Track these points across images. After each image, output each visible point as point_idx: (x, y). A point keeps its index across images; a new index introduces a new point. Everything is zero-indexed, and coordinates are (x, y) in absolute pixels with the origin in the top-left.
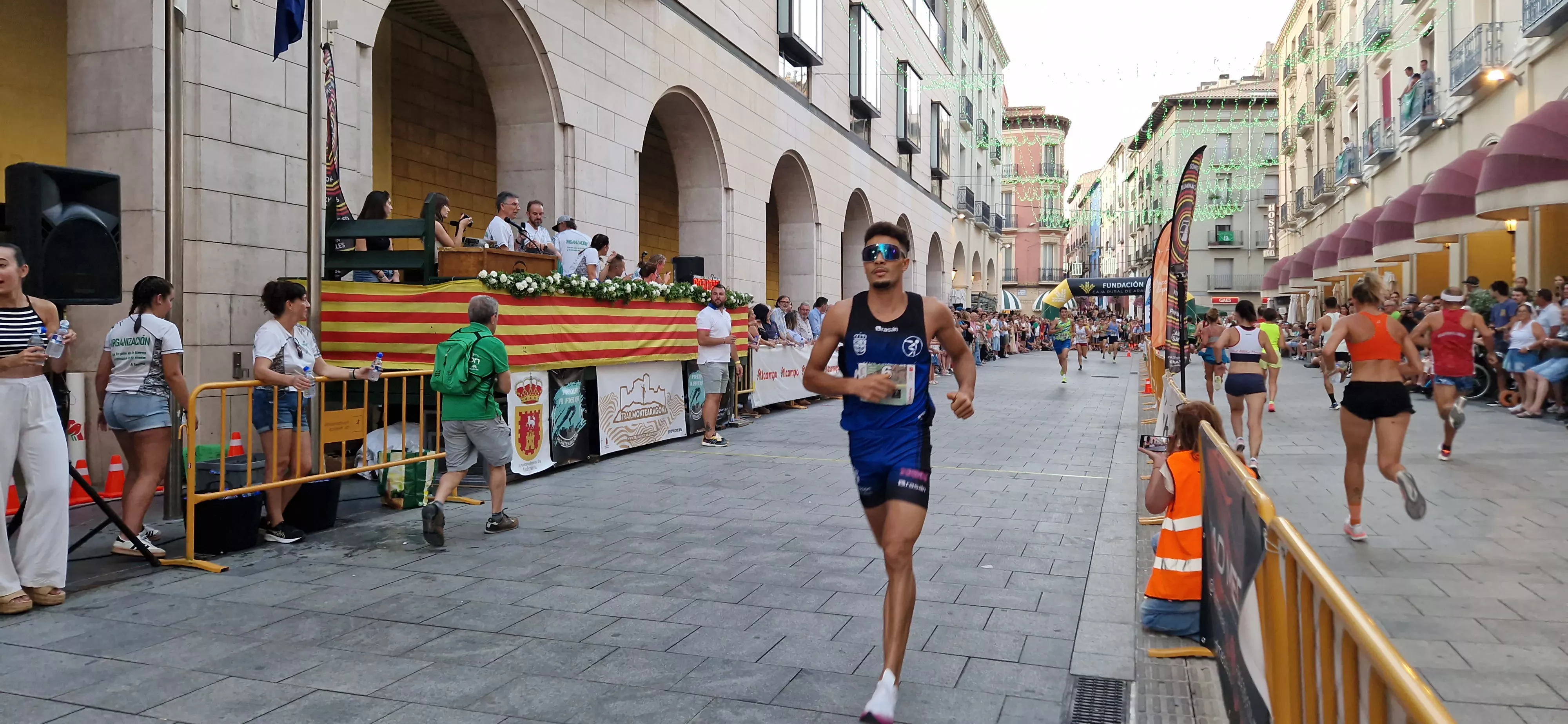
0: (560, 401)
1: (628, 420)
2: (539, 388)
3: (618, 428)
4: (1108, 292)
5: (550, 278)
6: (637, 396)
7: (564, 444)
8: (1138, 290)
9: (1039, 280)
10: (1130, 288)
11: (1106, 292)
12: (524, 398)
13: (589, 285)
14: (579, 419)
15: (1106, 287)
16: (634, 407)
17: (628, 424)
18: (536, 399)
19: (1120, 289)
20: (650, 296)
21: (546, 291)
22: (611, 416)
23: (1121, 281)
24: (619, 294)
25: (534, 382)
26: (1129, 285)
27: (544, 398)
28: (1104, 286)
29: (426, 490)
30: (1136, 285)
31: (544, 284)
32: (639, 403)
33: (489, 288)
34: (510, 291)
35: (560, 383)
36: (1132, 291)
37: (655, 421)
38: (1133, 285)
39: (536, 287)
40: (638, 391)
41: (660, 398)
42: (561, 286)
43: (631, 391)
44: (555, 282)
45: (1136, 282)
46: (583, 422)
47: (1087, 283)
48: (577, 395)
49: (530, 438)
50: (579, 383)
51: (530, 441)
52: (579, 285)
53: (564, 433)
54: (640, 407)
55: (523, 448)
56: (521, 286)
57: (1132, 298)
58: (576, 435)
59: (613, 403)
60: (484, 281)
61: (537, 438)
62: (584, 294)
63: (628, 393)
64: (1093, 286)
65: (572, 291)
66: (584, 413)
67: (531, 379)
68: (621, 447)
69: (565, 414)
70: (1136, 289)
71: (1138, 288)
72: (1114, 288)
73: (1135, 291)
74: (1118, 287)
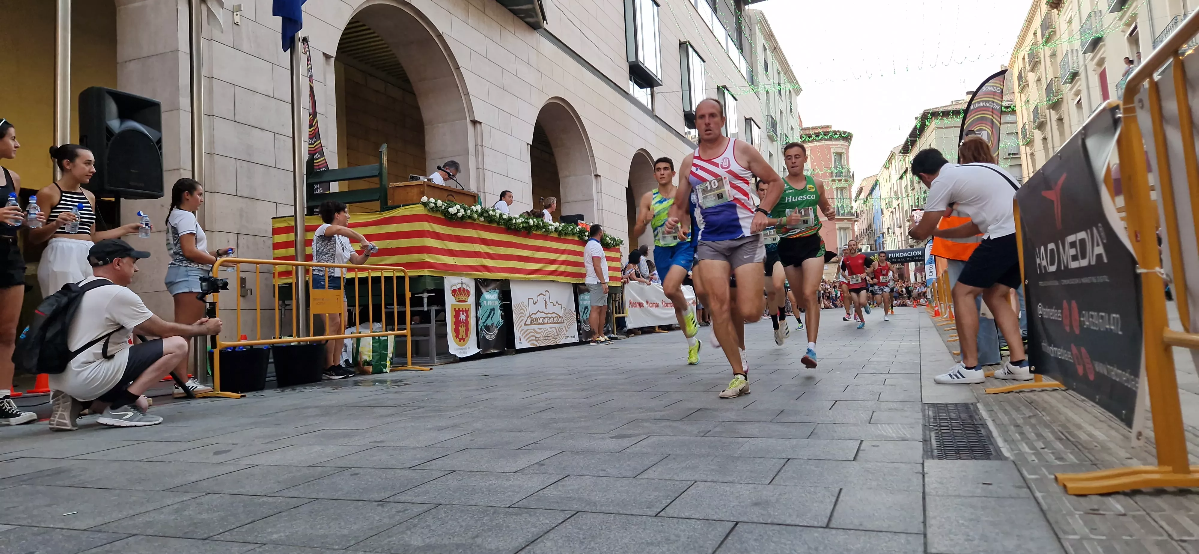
0: (484, 303)
1: (535, 324)
2: (468, 292)
3: (528, 330)
4: (893, 260)
5: (473, 207)
6: (541, 306)
7: (487, 337)
8: (917, 258)
10: (911, 257)
11: (891, 260)
12: (457, 298)
13: (502, 216)
14: (497, 319)
16: (539, 315)
17: (536, 327)
18: (466, 300)
19: (903, 258)
20: (547, 231)
21: (470, 217)
22: (523, 320)
23: (903, 251)
24: (524, 225)
25: (464, 286)
26: (910, 254)
27: (472, 299)
29: (388, 359)
30: (915, 254)
31: (469, 212)
32: (543, 312)
33: (429, 210)
34: (445, 215)
35: (483, 290)
36: (913, 259)
37: (555, 328)
38: (912, 254)
39: (464, 213)
40: (541, 304)
41: (558, 310)
42: (481, 215)
43: (536, 302)
44: (477, 211)
45: (915, 252)
46: (501, 322)
47: (876, 255)
48: (495, 300)
49: (462, 329)
50: (497, 291)
51: (462, 332)
52: (495, 216)
53: (488, 328)
54: (544, 315)
55: (457, 336)
56: (453, 210)
57: (912, 265)
58: (496, 331)
59: (523, 310)
60: (425, 205)
61: (467, 330)
62: (498, 224)
63: (534, 304)
65: (490, 219)
66: (501, 315)
67: (462, 284)
68: (531, 344)
69: (488, 313)
70: (915, 257)
71: (917, 256)
72: (898, 258)
73: (915, 258)
74: (901, 256)
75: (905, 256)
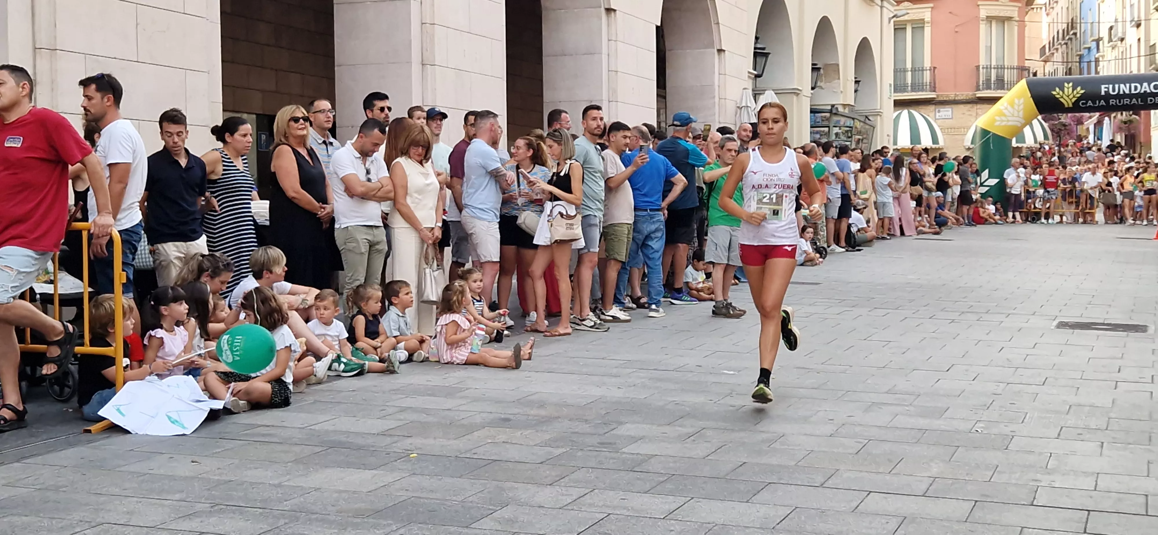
4: (1112, 102)
9: (978, 89)
11: (1107, 102)
15: (1107, 92)
19: (1136, 96)
23: (1140, 79)
26: (1156, 87)
28: (1103, 90)
47: (1068, 87)
64: (1080, 91)
72: (1125, 96)
74: (1133, 92)
75: (1142, 92)
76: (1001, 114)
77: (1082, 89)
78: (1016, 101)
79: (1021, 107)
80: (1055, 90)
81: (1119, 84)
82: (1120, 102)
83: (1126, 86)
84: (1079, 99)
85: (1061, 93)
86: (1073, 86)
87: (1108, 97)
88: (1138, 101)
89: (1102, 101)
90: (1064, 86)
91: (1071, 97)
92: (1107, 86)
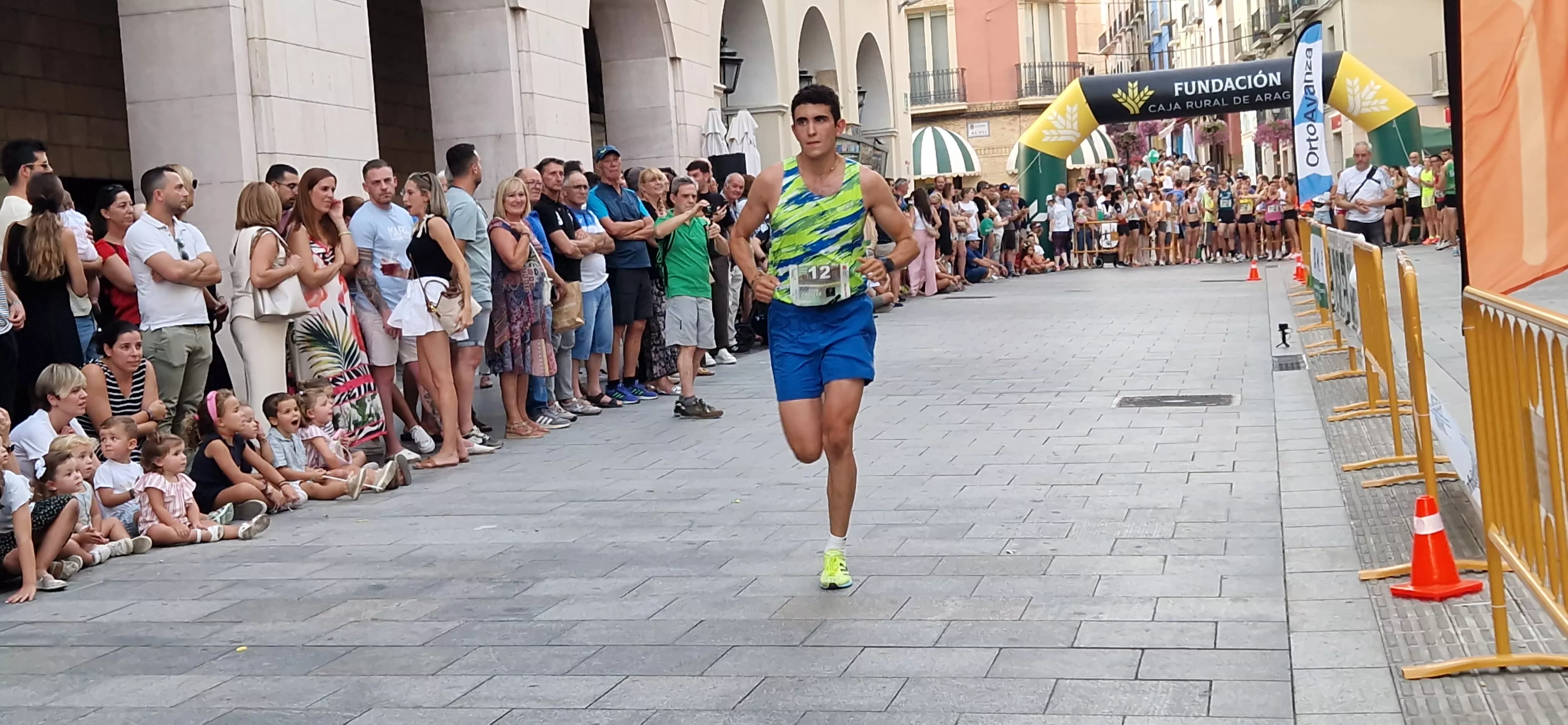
4: (1189, 105)
8: (1268, 96)
9: (1020, 95)
10: (1246, 92)
11: (1183, 105)
15: (1182, 93)
19: (1219, 95)
23: (1222, 73)
26: (1242, 83)
28: (1177, 90)
30: (1260, 81)
36: (1252, 98)
38: (1252, 82)
45: (1260, 74)
47: (1133, 86)
57: (1249, 120)
64: (1148, 92)
70: (1262, 91)
71: (1267, 89)
72: (1204, 96)
73: (1259, 98)
74: (1214, 90)
75: (1225, 90)
76: (1050, 126)
77: (1149, 90)
78: (1068, 108)
79: (1075, 116)
80: (1116, 92)
81: (1196, 80)
82: (1199, 105)
83: (1205, 83)
84: (1147, 103)
85: (1124, 95)
86: (1139, 86)
87: (1183, 96)
88: (1220, 102)
89: (1177, 104)
90: (1128, 86)
91: (1137, 100)
92: (1181, 84)
